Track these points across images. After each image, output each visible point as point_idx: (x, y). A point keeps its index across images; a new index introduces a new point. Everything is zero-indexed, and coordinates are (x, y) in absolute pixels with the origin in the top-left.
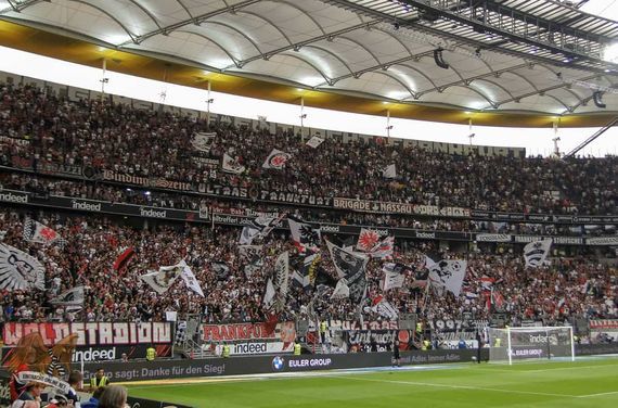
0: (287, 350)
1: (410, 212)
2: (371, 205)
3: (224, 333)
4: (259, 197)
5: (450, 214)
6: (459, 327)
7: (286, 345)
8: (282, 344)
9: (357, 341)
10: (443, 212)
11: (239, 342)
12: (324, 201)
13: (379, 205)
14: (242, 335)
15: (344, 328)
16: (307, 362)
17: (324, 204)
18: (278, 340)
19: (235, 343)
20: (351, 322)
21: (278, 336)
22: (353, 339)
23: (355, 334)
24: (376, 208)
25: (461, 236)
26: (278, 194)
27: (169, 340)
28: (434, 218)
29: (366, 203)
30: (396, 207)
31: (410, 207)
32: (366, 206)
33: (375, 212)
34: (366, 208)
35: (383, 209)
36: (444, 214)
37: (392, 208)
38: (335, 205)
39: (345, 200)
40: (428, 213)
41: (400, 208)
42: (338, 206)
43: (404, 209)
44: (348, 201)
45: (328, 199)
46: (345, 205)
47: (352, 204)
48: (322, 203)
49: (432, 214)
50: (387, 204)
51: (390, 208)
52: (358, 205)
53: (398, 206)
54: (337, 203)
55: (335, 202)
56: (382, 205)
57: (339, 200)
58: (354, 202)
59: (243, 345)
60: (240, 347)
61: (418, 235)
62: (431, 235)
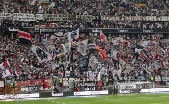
1: (141, 20)
3: (24, 83)
5: (162, 20)
6: (130, 79)
7: (49, 87)
10: (159, 19)
11: (30, 87)
12: (96, 18)
13: (124, 17)
14: (31, 84)
15: (75, 81)
22: (76, 85)
24: (123, 19)
27: (3, 87)
28: (154, 22)
29: (118, 17)
30: (133, 18)
31: (141, 17)
32: (118, 18)
33: (122, 21)
34: (118, 20)
35: (127, 19)
36: (160, 20)
37: (132, 19)
38: (102, 19)
39: (107, 17)
40: (151, 20)
41: (136, 18)
42: (103, 19)
43: (138, 19)
44: (108, 17)
45: (98, 17)
46: (107, 19)
47: (110, 18)
48: (95, 19)
49: (153, 20)
50: (129, 17)
51: (131, 19)
52: (113, 19)
53: (134, 18)
54: (103, 18)
55: (102, 18)
56: (126, 17)
57: (104, 16)
58: (111, 17)
59: (32, 88)
60: (31, 89)
61: (143, 32)
62: (151, 31)
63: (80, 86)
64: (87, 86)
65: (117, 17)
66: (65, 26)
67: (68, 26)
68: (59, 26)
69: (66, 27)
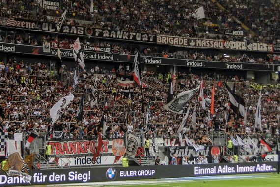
0: (118, 163)
1: (221, 47)
2: (189, 41)
3: (65, 148)
4: (94, 35)
5: (255, 49)
7: (118, 158)
8: (114, 158)
9: (176, 155)
10: (250, 47)
12: (149, 38)
13: (195, 41)
14: (80, 150)
15: (166, 145)
16: (135, 173)
17: (149, 40)
18: (111, 154)
19: (75, 157)
20: (172, 140)
21: (110, 151)
22: (173, 154)
23: (175, 150)
24: (192, 44)
25: (265, 67)
26: (110, 31)
28: (242, 52)
29: (185, 40)
30: (209, 43)
31: (222, 43)
32: (185, 42)
33: (191, 47)
34: (184, 44)
35: (199, 45)
36: (251, 49)
37: (207, 44)
38: (158, 41)
39: (166, 37)
40: (237, 48)
41: (213, 43)
42: (160, 42)
43: (217, 45)
44: (169, 37)
45: (152, 36)
46: (166, 41)
47: (172, 40)
48: (147, 40)
49: (240, 49)
50: (202, 40)
51: (205, 44)
52: (177, 42)
53: (211, 42)
54: (160, 39)
55: (158, 39)
56: (198, 41)
57: (161, 37)
58: (174, 38)
59: (81, 158)
60: (79, 160)
61: (228, 67)
62: (239, 67)
63: (180, 155)
64: (194, 156)
65: (183, 39)
66: (98, 49)
67: (103, 50)
68: (88, 47)
69: (100, 51)
